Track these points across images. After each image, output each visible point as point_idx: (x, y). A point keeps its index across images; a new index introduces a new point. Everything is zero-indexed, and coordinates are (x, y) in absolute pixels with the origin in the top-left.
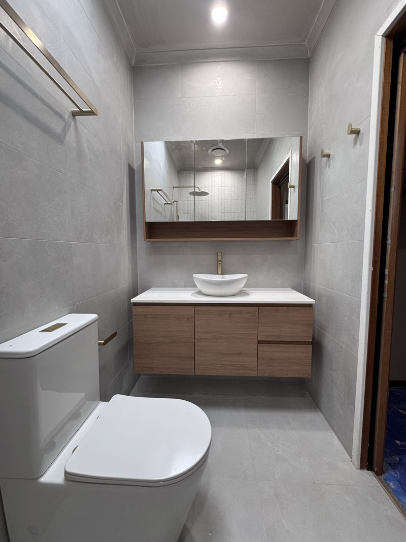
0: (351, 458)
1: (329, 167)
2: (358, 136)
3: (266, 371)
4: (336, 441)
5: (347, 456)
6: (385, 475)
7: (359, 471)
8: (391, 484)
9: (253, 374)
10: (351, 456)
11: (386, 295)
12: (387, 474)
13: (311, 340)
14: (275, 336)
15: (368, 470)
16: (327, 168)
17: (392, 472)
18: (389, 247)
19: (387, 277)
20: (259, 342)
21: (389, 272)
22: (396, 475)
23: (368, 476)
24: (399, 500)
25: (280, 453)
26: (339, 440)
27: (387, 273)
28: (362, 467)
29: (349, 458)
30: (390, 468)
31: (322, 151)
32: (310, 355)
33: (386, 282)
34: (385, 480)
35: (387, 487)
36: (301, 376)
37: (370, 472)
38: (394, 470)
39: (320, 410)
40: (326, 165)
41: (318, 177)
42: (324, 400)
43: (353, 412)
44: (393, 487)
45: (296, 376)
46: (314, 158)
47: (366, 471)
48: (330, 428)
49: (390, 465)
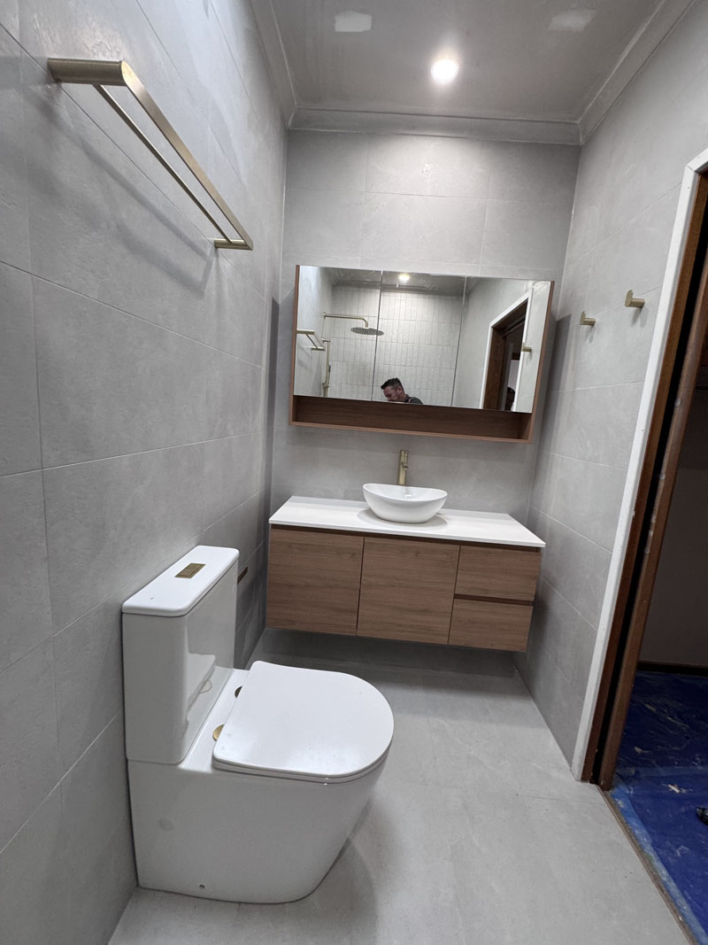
0: (571, 766)
1: (591, 341)
2: (641, 311)
3: (462, 638)
4: (552, 742)
5: (564, 762)
6: (615, 791)
7: (580, 784)
8: (620, 803)
9: (443, 641)
10: (570, 763)
11: (648, 551)
12: (616, 790)
13: (532, 599)
14: (482, 589)
15: (591, 783)
16: (588, 341)
17: (622, 787)
18: (662, 485)
19: (653, 527)
20: (456, 596)
21: (657, 520)
22: (628, 792)
23: (592, 791)
24: (627, 823)
25: (472, 753)
26: (557, 741)
27: (654, 520)
28: (584, 779)
29: (568, 766)
30: (621, 781)
31: (583, 314)
32: (529, 620)
33: (651, 533)
34: (613, 796)
35: (614, 806)
36: (511, 649)
37: (594, 786)
38: (627, 784)
39: (534, 698)
40: (587, 336)
41: (572, 350)
42: (541, 685)
43: (581, 704)
44: (622, 806)
45: (504, 648)
46: (569, 317)
47: (589, 784)
48: (545, 724)
49: (621, 776)
